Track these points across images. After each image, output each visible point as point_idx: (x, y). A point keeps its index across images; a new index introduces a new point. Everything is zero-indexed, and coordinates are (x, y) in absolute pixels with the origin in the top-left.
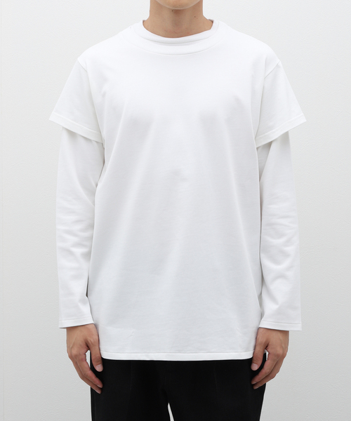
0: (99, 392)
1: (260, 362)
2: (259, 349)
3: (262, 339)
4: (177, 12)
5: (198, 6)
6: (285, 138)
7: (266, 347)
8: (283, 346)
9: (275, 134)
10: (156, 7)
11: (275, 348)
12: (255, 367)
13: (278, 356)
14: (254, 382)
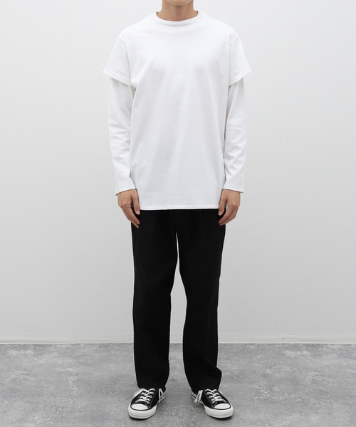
0: (138, 227)
1: (223, 211)
2: (222, 203)
3: (223, 197)
4: (179, 7)
5: (191, 3)
6: (242, 81)
7: (226, 202)
9: (238, 78)
10: (166, 4)
11: (232, 202)
12: (220, 214)
13: (233, 206)
14: (220, 222)
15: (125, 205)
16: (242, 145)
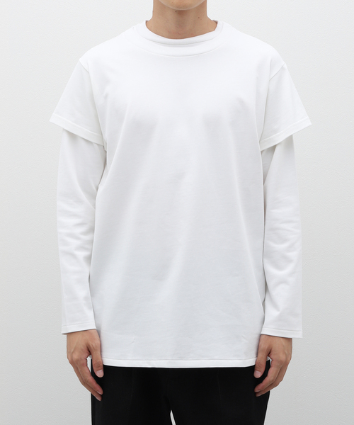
0: (99, 399)
1: (263, 369)
2: (262, 356)
3: (264, 346)
4: (181, 13)
5: (203, 6)
6: (289, 142)
7: (269, 354)
8: (286, 352)
9: (280, 138)
10: (159, 8)
11: (277, 356)
12: (258, 374)
13: (281, 362)
14: (257, 390)
15: (77, 360)
16: (293, 255)
